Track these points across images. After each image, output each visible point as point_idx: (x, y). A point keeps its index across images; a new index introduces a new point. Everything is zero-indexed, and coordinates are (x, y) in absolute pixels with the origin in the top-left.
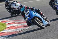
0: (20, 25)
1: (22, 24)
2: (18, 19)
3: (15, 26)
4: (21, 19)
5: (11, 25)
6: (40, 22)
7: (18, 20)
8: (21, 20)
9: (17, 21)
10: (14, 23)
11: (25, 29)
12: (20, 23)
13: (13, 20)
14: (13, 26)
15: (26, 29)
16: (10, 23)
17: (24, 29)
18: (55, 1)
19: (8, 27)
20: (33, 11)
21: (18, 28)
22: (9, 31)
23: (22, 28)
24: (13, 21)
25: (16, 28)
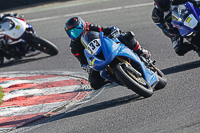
0: (52, 91)
1: (57, 88)
2: (42, 71)
3: (31, 96)
4: (54, 72)
5: (20, 93)
6: (135, 74)
7: (43, 75)
8: (56, 75)
9: (39, 77)
10: (28, 86)
11: (67, 107)
12: (52, 85)
13: (25, 76)
14: (27, 97)
15: (72, 104)
16: (16, 86)
17: (64, 107)
18: (173, 7)
19: (11, 100)
20: (111, 37)
21: (44, 101)
22: (10, 112)
23: (58, 104)
24: (27, 79)
25: (37, 102)
